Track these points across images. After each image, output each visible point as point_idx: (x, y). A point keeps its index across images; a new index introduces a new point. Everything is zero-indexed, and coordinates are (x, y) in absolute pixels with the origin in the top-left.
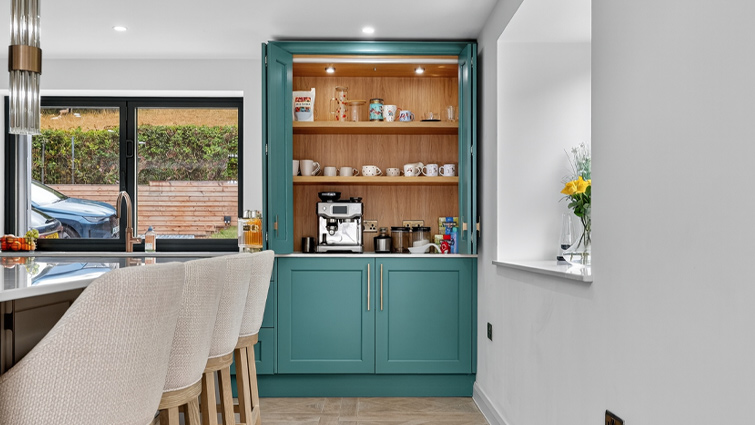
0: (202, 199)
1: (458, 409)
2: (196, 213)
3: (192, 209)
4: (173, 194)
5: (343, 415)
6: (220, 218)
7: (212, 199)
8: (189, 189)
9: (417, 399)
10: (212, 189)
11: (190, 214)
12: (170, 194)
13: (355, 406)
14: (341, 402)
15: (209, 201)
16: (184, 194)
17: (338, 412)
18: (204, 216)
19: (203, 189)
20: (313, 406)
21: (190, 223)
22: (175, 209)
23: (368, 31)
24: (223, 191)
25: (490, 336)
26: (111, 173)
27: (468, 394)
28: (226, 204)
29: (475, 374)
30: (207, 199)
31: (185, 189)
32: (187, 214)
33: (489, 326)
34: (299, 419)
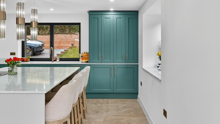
0: (66, 39)
1: (134, 102)
2: (64, 43)
3: (63, 42)
4: (58, 38)
5: (106, 104)
6: (70, 44)
7: (68, 39)
8: (62, 36)
9: (124, 99)
10: (68, 36)
11: (63, 43)
12: (57, 38)
13: (109, 101)
14: (105, 100)
15: (68, 40)
16: (61, 38)
17: (104, 103)
18: (66, 44)
19: (66, 36)
20: (98, 101)
21: (62, 46)
22: (59, 42)
23: (112, 10)
24: (71, 37)
25: (141, 85)
26: (41, 31)
27: (136, 98)
28: (72, 40)
29: (138, 93)
30: (67, 39)
31: (61, 36)
32: (62, 43)
33: (141, 82)
34: (95, 105)
